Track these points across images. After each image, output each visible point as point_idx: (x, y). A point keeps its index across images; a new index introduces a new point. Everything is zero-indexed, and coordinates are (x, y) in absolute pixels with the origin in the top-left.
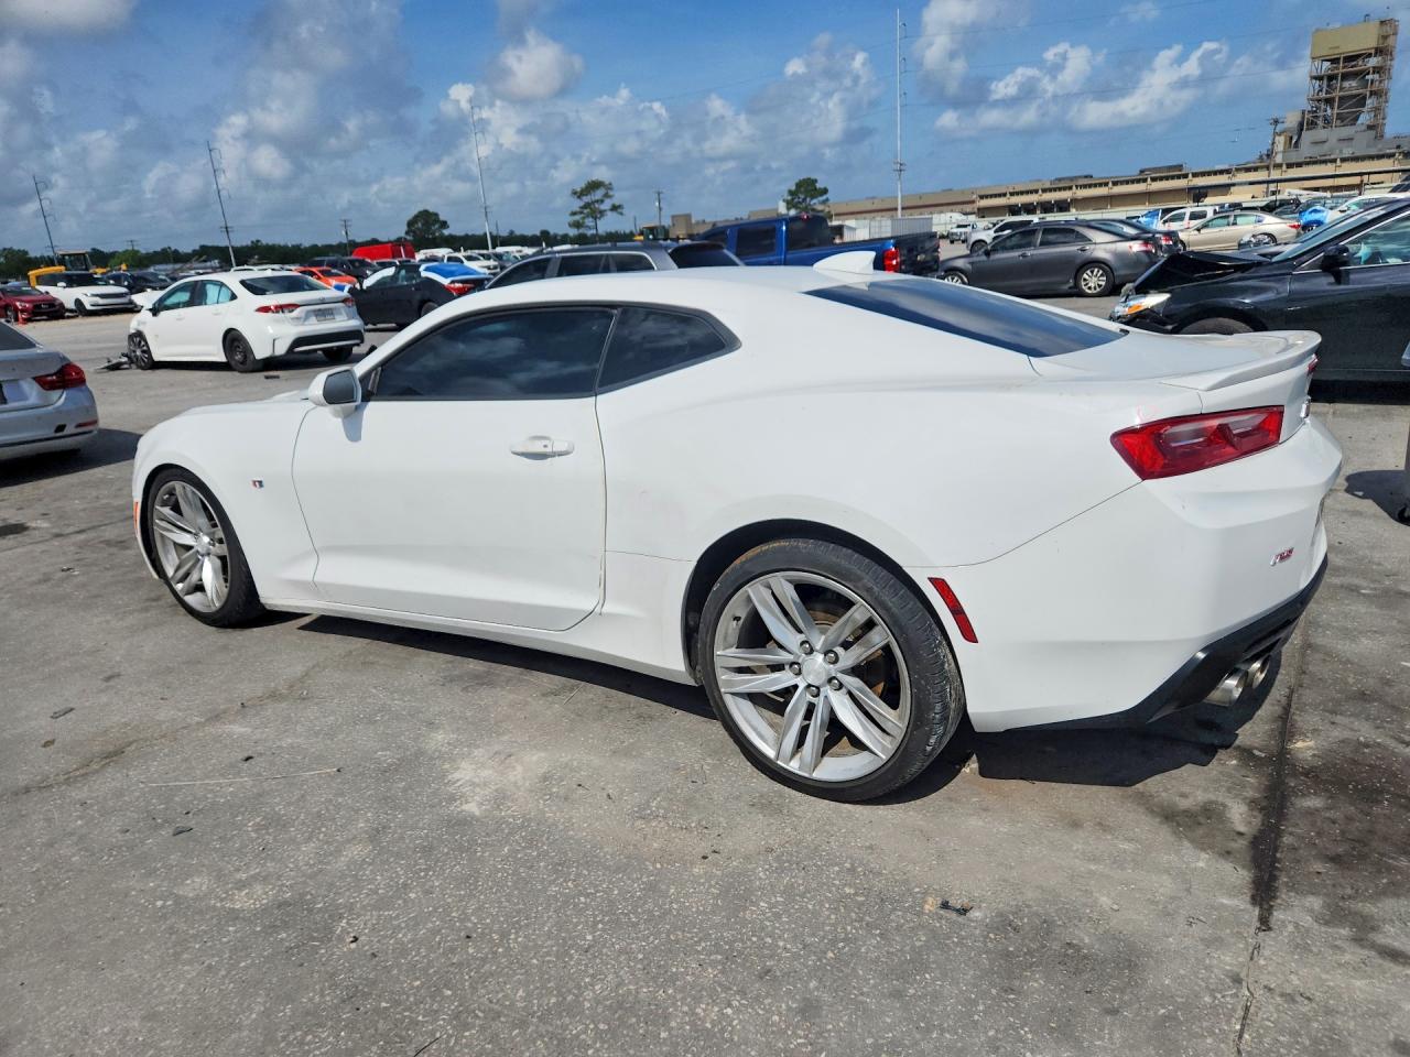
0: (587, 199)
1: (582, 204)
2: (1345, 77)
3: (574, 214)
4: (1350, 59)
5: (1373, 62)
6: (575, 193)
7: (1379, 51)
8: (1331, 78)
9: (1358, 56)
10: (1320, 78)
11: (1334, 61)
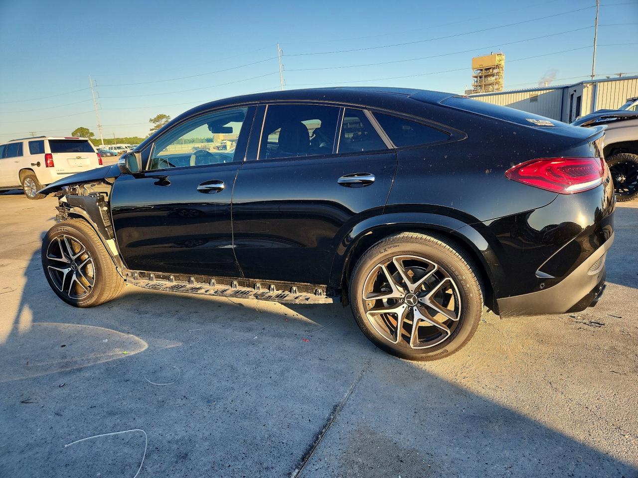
0: (158, 123)
1: (156, 125)
2: (486, 76)
3: (151, 130)
4: (486, 69)
5: (495, 71)
6: (151, 120)
7: (498, 66)
8: (481, 77)
9: (490, 68)
10: (476, 77)
11: (481, 70)
